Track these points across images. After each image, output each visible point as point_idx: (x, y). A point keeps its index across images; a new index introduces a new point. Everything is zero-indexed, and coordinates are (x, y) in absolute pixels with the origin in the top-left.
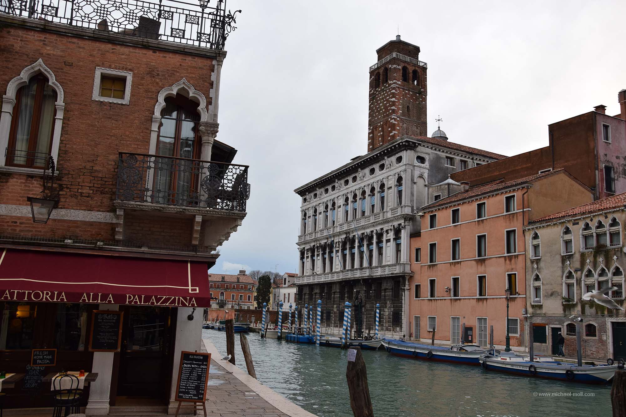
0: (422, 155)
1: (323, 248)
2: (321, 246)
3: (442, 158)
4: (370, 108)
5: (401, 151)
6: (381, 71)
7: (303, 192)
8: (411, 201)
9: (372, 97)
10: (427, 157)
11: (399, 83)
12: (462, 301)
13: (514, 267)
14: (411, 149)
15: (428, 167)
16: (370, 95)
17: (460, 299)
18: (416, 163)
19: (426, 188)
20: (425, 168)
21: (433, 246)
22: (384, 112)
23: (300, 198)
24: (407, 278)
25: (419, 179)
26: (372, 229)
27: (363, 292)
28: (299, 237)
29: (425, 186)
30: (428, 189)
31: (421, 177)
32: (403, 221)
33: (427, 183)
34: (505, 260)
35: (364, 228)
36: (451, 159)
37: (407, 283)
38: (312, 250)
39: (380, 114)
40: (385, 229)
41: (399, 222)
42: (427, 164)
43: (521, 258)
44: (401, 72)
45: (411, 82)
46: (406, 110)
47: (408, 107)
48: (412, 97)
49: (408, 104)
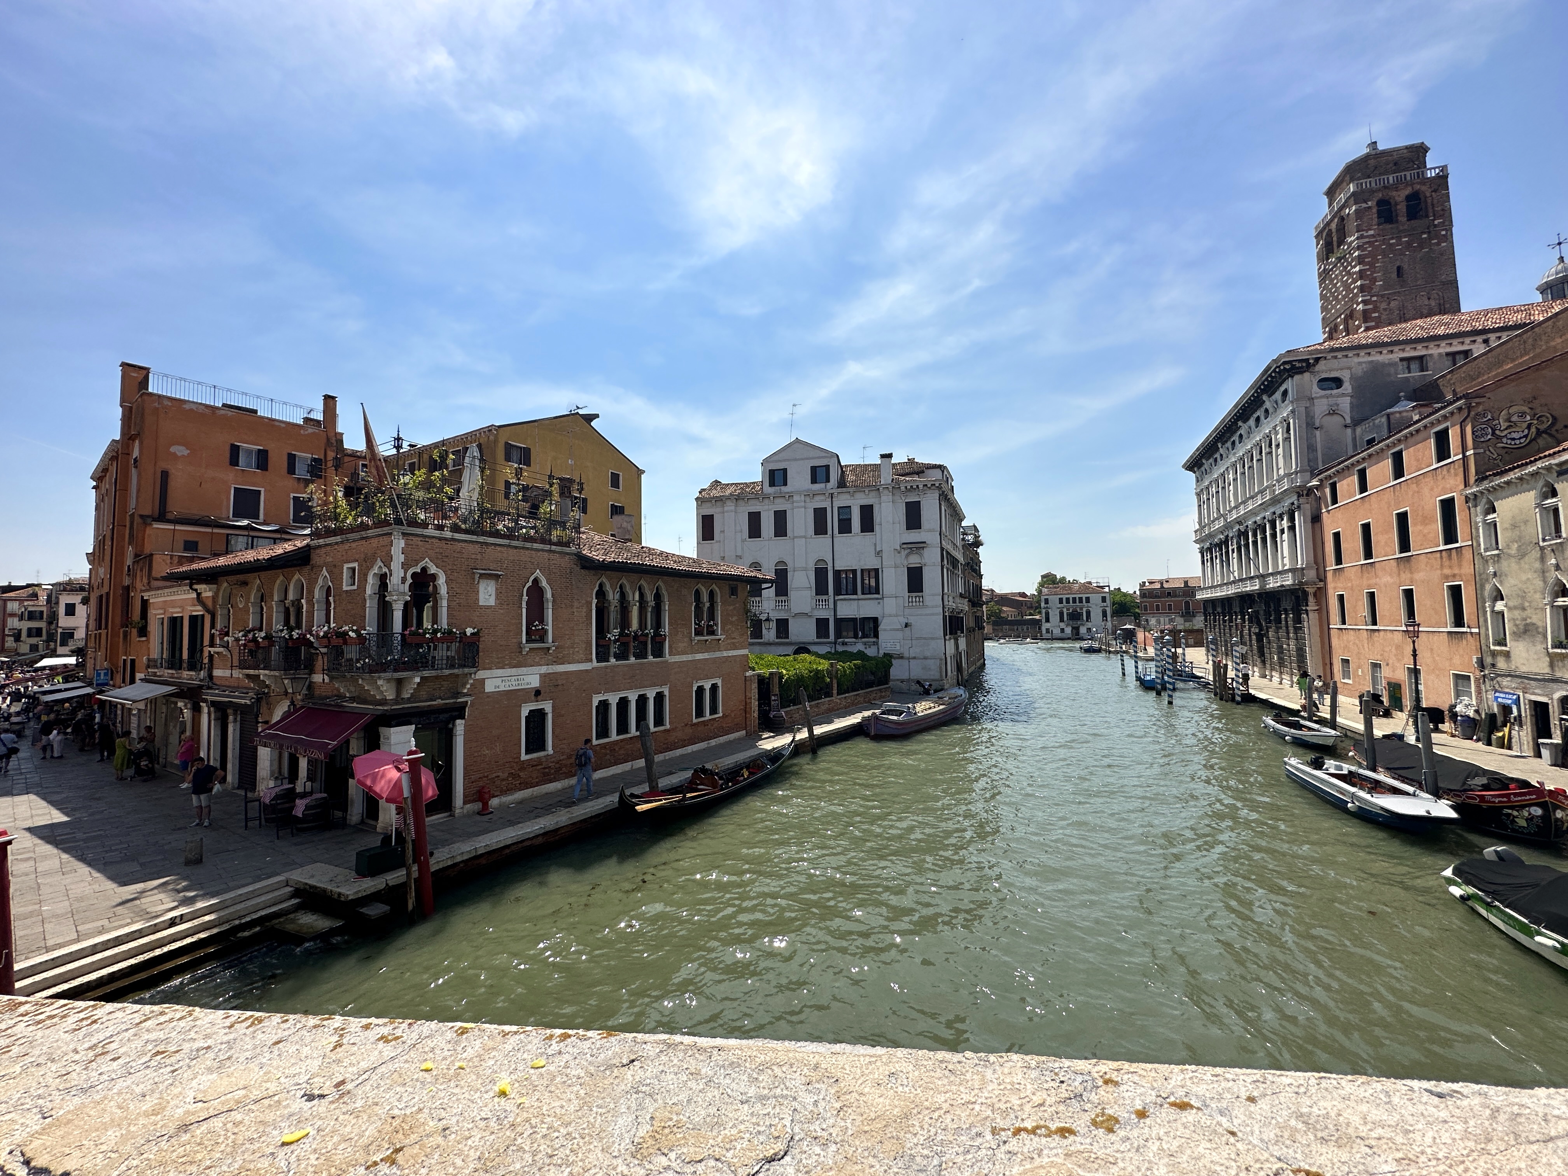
0: (1333, 375)
1: (1219, 545)
2: (1216, 545)
3: (1392, 364)
4: (1323, 297)
5: (1284, 380)
6: (1333, 226)
7: (1194, 465)
8: (1309, 461)
9: (1324, 276)
10: (1345, 376)
11: (1371, 232)
12: (1382, 633)
13: (1456, 571)
14: (1301, 373)
15: (1350, 390)
16: (1320, 275)
17: (1378, 630)
18: (1316, 391)
19: (1349, 431)
20: (1343, 395)
21: (1337, 536)
22: (1344, 297)
23: (1191, 476)
24: (1310, 590)
25: (1328, 418)
26: (1262, 515)
27: (1262, 612)
28: (1196, 532)
29: (1346, 426)
30: (1354, 431)
31: (1333, 413)
32: (1295, 497)
33: (1348, 421)
34: (1441, 557)
35: (1253, 513)
36: (1421, 358)
37: (1311, 599)
38: (1210, 549)
39: (1338, 302)
40: (1278, 512)
41: (1290, 501)
42: (1347, 387)
43: (1467, 554)
44: (1375, 210)
45: (1403, 219)
46: (1394, 275)
47: (1399, 269)
48: (1409, 244)
49: (1398, 264)
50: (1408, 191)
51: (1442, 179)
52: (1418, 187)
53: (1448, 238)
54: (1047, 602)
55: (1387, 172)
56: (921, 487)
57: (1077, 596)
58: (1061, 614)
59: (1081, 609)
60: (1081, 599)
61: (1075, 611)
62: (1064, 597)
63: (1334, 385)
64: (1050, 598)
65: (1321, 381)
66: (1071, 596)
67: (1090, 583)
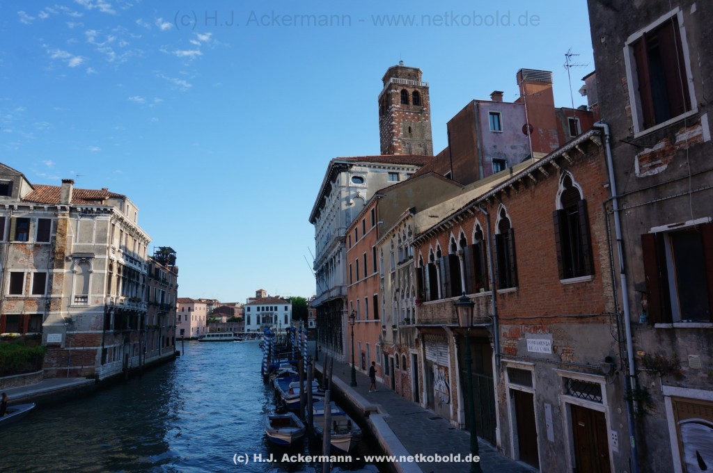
0: (359, 175)
3: (384, 174)
4: (381, 135)
5: (338, 174)
6: (385, 98)
7: (312, 218)
10: (366, 176)
11: (398, 106)
14: (345, 171)
15: (367, 186)
16: (380, 123)
18: (352, 184)
20: (364, 187)
21: (351, 268)
22: (388, 137)
24: (344, 300)
25: (356, 199)
29: (364, 205)
31: (358, 197)
33: (365, 202)
34: (373, 280)
36: (397, 174)
37: (345, 305)
42: (366, 184)
43: (378, 278)
44: (400, 96)
45: (411, 103)
46: (408, 131)
47: (410, 128)
48: (413, 117)
49: (409, 125)
50: (413, 90)
51: (426, 89)
52: (417, 89)
53: (428, 118)
54: (249, 309)
55: (405, 78)
56: (95, 210)
57: (269, 306)
58: (258, 318)
59: (272, 314)
60: (271, 308)
61: (267, 316)
62: (261, 306)
63: (360, 181)
64: (251, 307)
65: (354, 177)
66: (265, 306)
67: (278, 296)
